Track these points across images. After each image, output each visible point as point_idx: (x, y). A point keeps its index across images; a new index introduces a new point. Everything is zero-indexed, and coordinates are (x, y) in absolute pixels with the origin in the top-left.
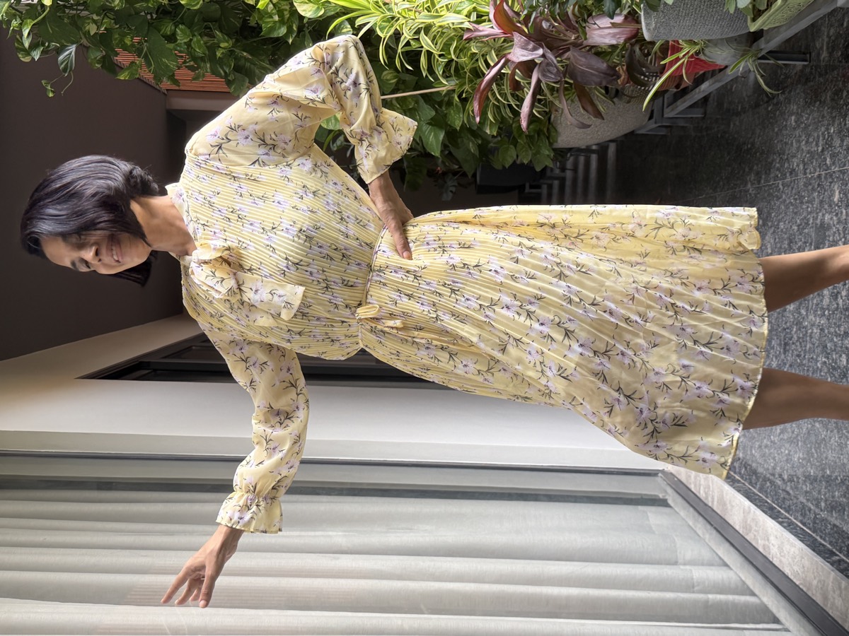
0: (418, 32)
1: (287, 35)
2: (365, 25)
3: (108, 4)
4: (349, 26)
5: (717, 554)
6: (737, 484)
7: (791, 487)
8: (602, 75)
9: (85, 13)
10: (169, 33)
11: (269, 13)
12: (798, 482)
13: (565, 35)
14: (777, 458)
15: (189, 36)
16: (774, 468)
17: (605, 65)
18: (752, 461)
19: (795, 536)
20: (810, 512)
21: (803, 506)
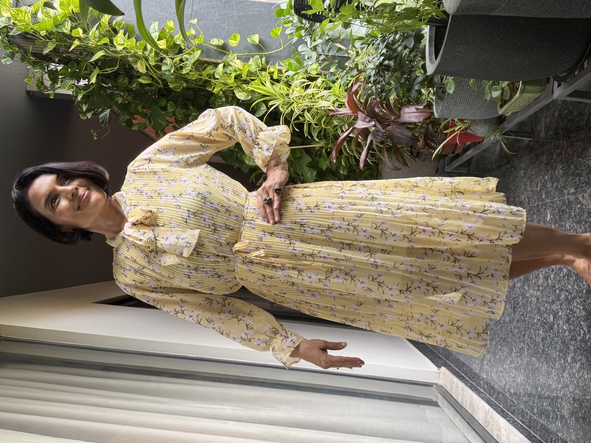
0: (304, 111)
2: (273, 105)
3: (130, 86)
4: (265, 106)
5: (467, 439)
6: (481, 395)
7: (516, 399)
8: (408, 139)
9: (116, 92)
10: (163, 105)
11: (220, 97)
12: (520, 395)
13: (388, 116)
14: (507, 379)
15: (174, 108)
16: (505, 386)
17: (411, 134)
18: (492, 381)
19: (517, 429)
20: (527, 415)
21: (523, 411)
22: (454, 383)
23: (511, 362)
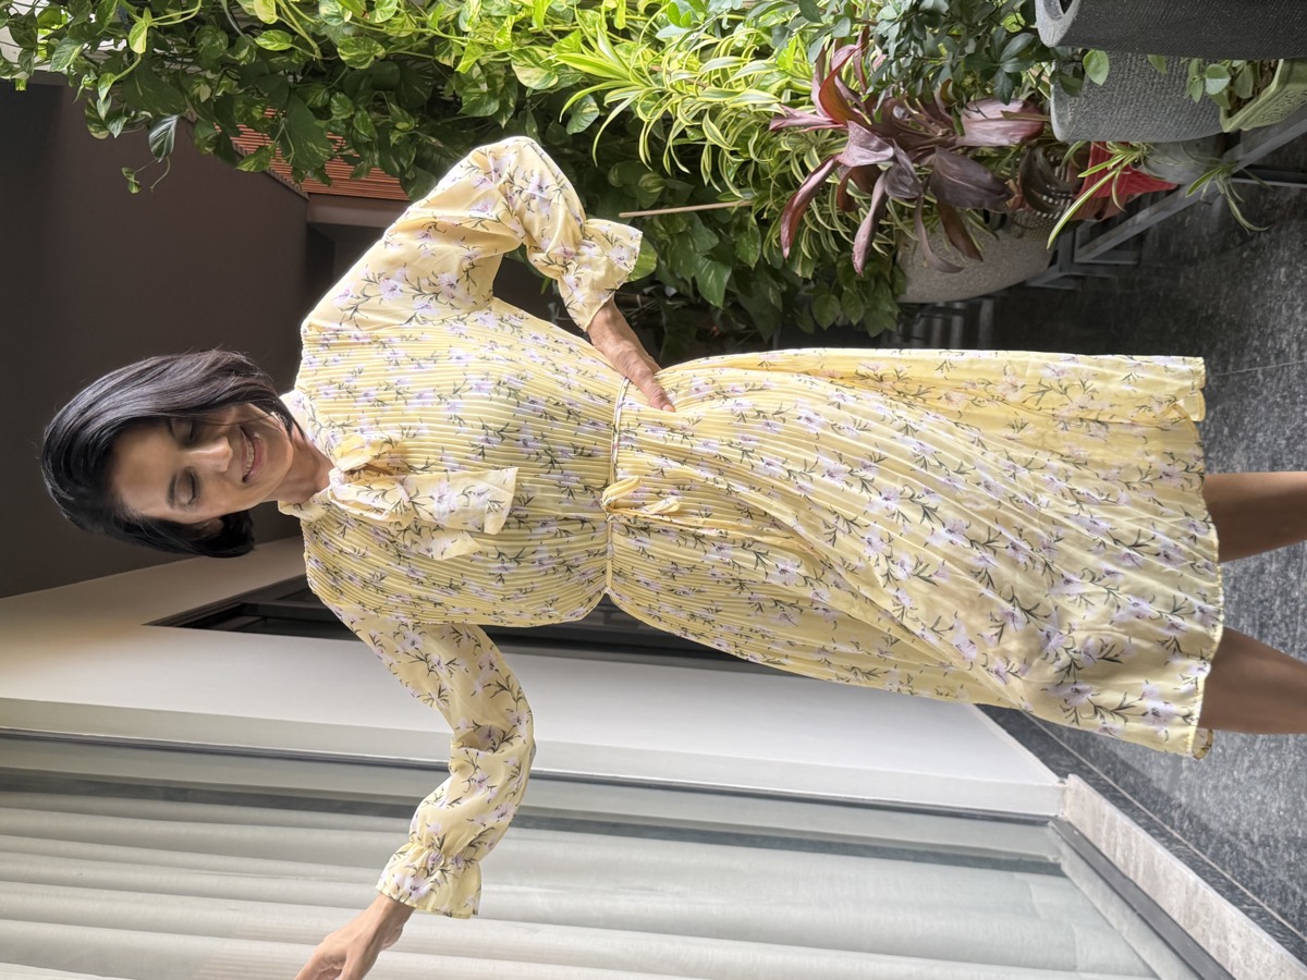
0: (699, 117)
1: (499, 114)
2: (617, 103)
3: (229, 55)
4: (595, 104)
5: (1139, 957)
6: (1175, 846)
7: (1265, 857)
8: (983, 191)
9: (193, 69)
10: (319, 104)
11: (473, 80)
12: (1276, 847)
13: (927, 130)
14: (1242, 808)
15: (350, 110)
16: (1237, 823)
17: (989, 176)
18: (1202, 811)
19: (1270, 933)
20: (1294, 898)
21: (1283, 887)
22: (1104, 816)
23: (1254, 764)
